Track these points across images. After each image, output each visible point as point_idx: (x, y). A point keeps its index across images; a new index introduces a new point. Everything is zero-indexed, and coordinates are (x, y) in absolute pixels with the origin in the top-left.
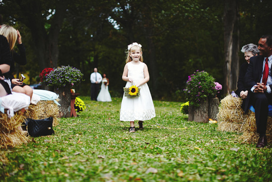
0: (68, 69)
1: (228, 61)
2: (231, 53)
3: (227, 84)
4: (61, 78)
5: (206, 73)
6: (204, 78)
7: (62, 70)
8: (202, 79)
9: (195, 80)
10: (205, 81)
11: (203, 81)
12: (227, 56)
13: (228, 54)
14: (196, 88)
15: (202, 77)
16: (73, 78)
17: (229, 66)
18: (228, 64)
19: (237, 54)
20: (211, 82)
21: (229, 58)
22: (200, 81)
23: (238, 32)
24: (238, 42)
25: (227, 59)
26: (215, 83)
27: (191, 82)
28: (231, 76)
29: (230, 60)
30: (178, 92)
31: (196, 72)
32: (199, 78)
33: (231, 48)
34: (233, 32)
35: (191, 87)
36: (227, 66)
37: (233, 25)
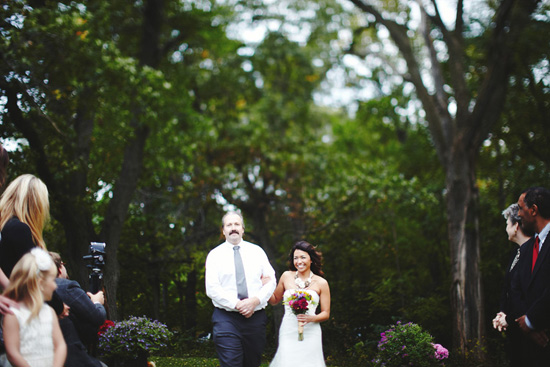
0: (144, 322)
1: (458, 282)
2: (463, 265)
3: (459, 329)
4: (129, 342)
5: (416, 326)
6: (412, 338)
7: (132, 326)
8: (408, 339)
9: (394, 341)
10: (414, 343)
11: (409, 343)
12: (456, 271)
13: (457, 266)
14: (396, 357)
15: (409, 335)
16: (153, 341)
17: (460, 290)
18: (458, 287)
19: (476, 265)
20: (425, 345)
21: (460, 275)
22: (405, 342)
23: (477, 222)
24: (478, 242)
25: (457, 277)
26: (435, 346)
27: (386, 346)
28: (465, 310)
29: (463, 278)
30: (360, 346)
31: (396, 325)
32: (402, 336)
33: (462, 254)
34: (466, 223)
35: (386, 355)
36: (457, 292)
37: (466, 209)
